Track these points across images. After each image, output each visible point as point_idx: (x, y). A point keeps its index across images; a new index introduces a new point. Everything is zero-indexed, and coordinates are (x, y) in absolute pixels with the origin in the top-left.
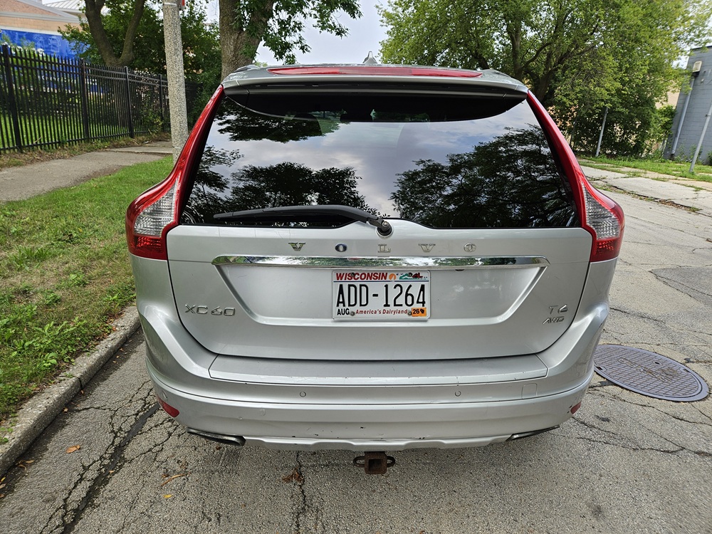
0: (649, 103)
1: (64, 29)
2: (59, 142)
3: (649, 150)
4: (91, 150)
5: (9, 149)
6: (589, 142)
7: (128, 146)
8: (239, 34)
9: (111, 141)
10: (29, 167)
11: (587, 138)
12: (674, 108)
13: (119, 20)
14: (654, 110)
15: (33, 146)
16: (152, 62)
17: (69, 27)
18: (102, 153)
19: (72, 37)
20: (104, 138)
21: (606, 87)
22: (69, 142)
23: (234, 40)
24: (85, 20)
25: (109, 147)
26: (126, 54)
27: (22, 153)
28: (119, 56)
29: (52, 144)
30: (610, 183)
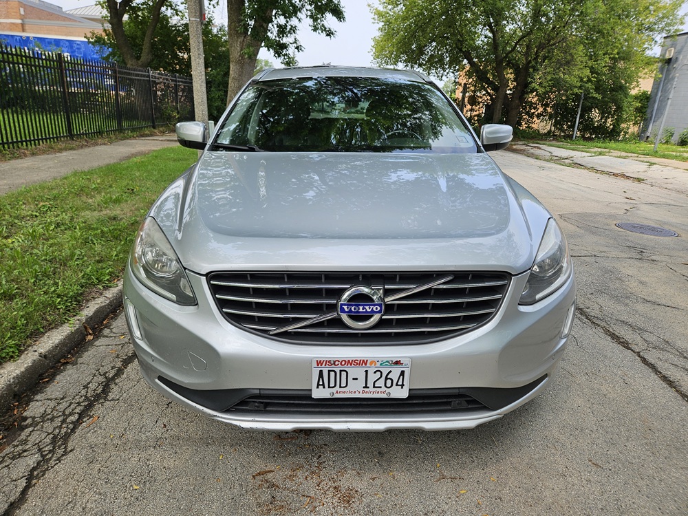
0: (622, 89)
1: (89, 35)
3: (626, 133)
8: (245, 37)
12: (649, 93)
15: (80, 134)
17: (93, 34)
18: (133, 141)
19: (96, 41)
22: (107, 132)
23: (240, 42)
25: (137, 136)
26: (145, 56)
27: (73, 140)
29: (94, 133)
30: (576, 161)
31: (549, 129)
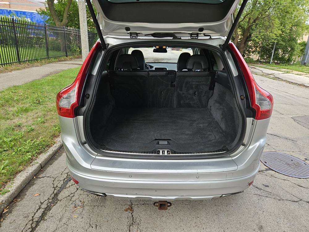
0: (294, 40)
1: (38, 10)
2: (36, 59)
3: (294, 61)
4: (50, 63)
5: (15, 63)
6: (267, 57)
7: (65, 61)
9: (58, 59)
10: (23, 70)
11: (266, 56)
12: (306, 42)
13: (62, 6)
14: (296, 43)
15: (25, 61)
16: (76, 24)
17: (41, 9)
18: (54, 64)
19: (42, 13)
20: (55, 58)
21: (275, 33)
22: (40, 59)
24: (47, 6)
25: (57, 61)
26: (65, 21)
27: (20, 64)
28: (62, 21)
29: (33, 60)
30: (276, 76)
31: (258, 58)
